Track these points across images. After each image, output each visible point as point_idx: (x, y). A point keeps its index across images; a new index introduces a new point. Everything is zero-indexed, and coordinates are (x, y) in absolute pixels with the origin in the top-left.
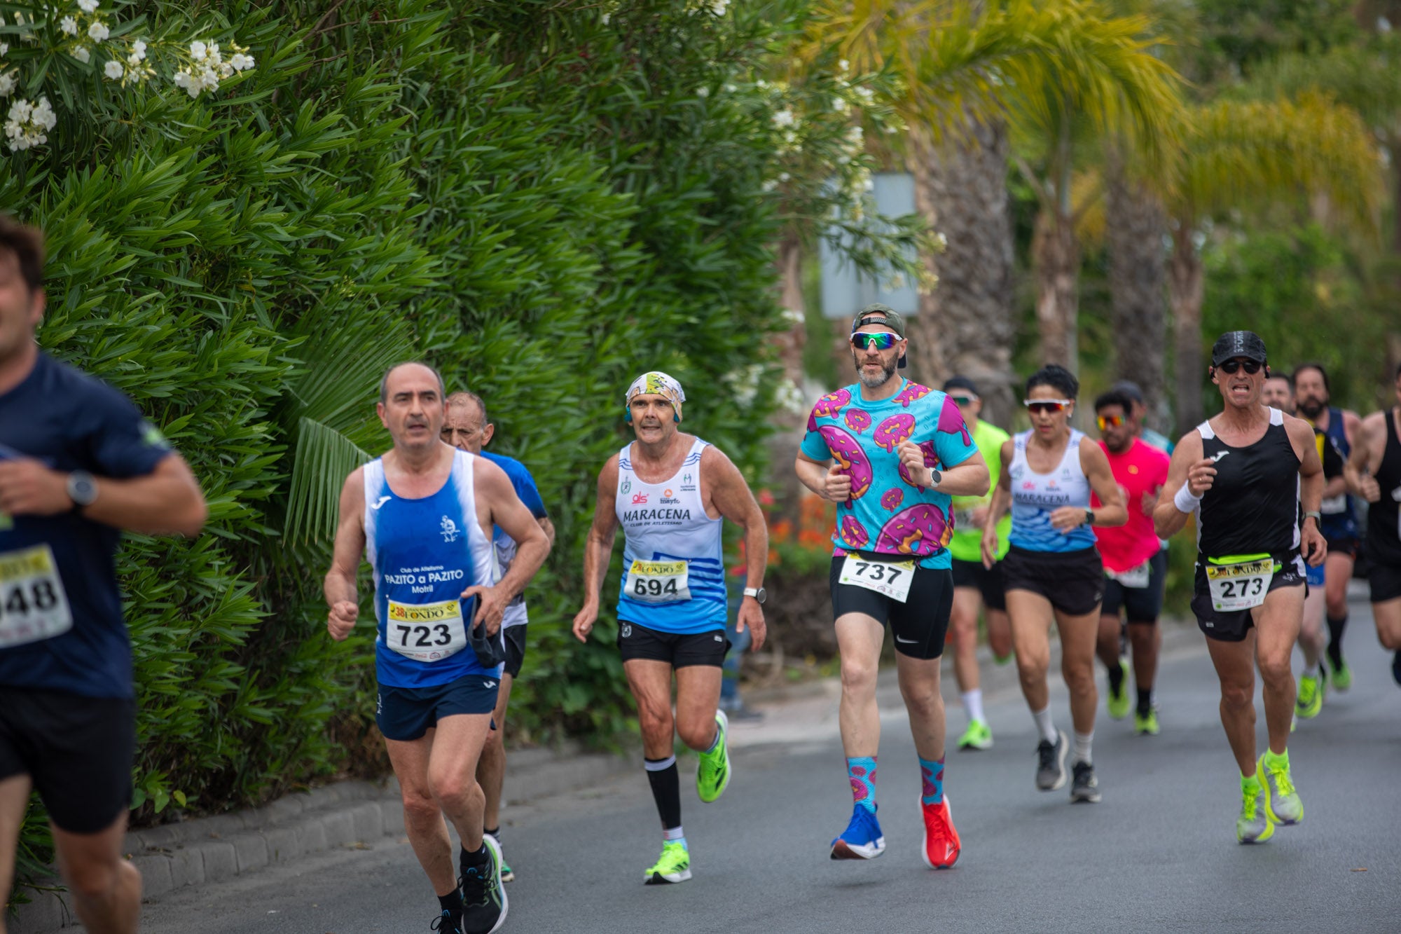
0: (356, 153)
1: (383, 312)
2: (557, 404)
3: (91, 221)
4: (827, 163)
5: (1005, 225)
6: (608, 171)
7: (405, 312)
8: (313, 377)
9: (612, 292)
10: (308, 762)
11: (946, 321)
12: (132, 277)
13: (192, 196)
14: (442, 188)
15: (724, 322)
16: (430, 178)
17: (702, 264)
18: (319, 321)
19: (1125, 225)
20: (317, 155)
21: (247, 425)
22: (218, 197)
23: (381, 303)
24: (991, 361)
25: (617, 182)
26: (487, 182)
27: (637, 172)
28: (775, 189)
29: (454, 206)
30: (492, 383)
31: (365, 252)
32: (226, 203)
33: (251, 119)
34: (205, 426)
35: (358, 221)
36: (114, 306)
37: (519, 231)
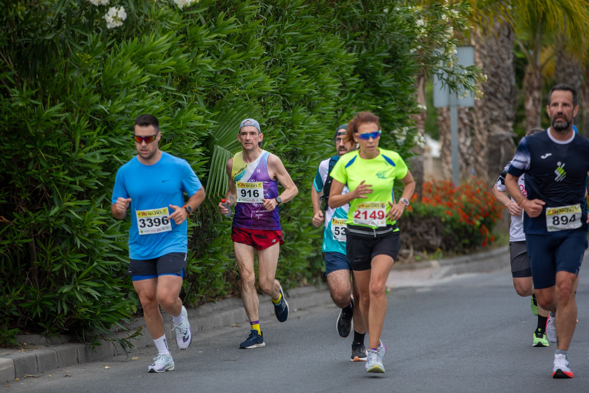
0: (241, 35)
1: (251, 102)
2: (322, 142)
3: (132, 61)
4: (438, 42)
5: (512, 70)
6: (345, 44)
7: (260, 102)
8: (221, 129)
9: (346, 95)
10: (215, 290)
11: (486, 109)
12: (148, 85)
13: (173, 52)
14: (276, 50)
15: (393, 109)
16: (271, 45)
17: (384, 84)
18: (224, 105)
19: (563, 70)
20: (225, 36)
21: (194, 148)
22: (184, 52)
23: (249, 98)
24: (505, 127)
25: (349, 48)
26: (295, 48)
27: (358, 44)
28: (415, 52)
29: (281, 57)
30: (295, 133)
31: (244, 76)
32: (187, 55)
33: (197, 20)
34: (176, 148)
35: (241, 63)
36: (140, 97)
37: (308, 69)
